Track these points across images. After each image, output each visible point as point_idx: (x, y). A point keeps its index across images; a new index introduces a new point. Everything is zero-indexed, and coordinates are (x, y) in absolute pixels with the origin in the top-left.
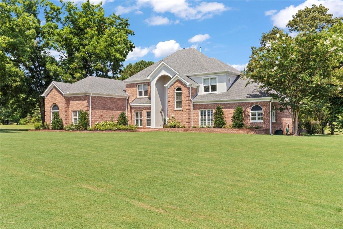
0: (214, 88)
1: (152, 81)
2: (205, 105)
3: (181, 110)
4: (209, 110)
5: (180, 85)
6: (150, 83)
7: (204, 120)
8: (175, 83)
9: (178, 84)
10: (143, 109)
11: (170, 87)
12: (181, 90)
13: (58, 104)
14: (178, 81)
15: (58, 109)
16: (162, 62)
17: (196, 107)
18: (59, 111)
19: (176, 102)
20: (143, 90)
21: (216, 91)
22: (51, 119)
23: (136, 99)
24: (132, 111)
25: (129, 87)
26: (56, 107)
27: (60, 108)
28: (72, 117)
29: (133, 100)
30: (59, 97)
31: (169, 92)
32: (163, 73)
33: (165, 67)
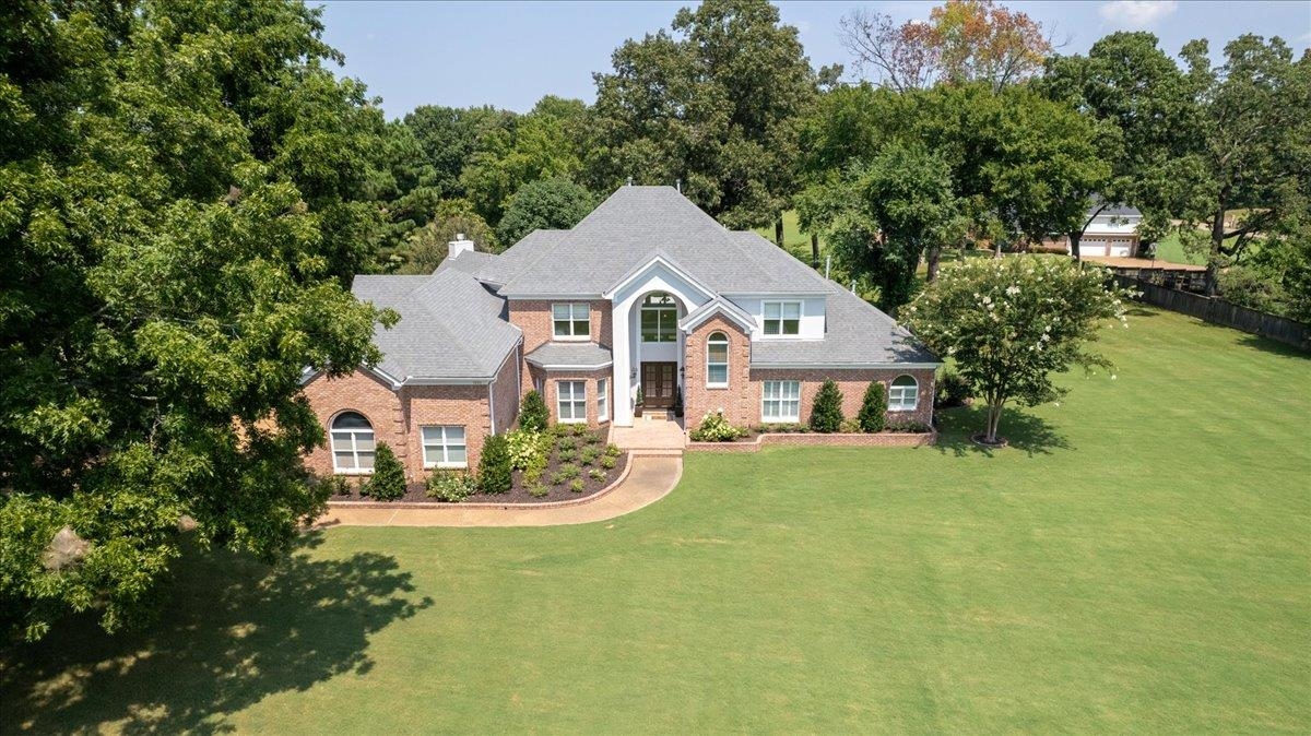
0: (792, 327)
1: (617, 304)
3: (726, 388)
4: (787, 381)
6: (611, 309)
7: (771, 405)
8: (709, 321)
9: (718, 325)
10: (588, 376)
11: (694, 330)
12: (726, 339)
13: (363, 410)
14: (719, 315)
15: (368, 424)
16: (658, 258)
17: (755, 375)
18: (369, 431)
19: (710, 367)
20: (572, 320)
21: (796, 332)
22: (334, 455)
23: (551, 344)
24: (549, 381)
25: (521, 310)
26: (354, 420)
27: (375, 424)
28: (419, 445)
29: (536, 345)
30: (369, 391)
31: (689, 343)
32: (656, 284)
33: (660, 270)
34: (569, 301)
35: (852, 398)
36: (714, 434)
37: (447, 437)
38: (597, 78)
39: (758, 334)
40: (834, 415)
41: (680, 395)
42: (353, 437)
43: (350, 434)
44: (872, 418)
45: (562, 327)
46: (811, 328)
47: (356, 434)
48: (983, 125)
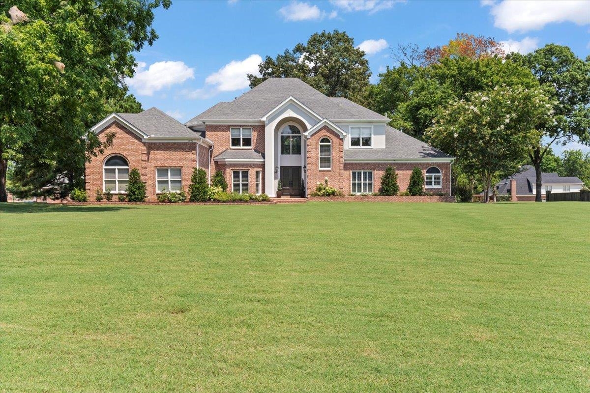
0: (367, 142)
1: (268, 124)
2: (361, 164)
3: (330, 171)
4: (365, 171)
5: (328, 134)
6: (264, 127)
7: (357, 185)
8: (320, 130)
9: (325, 133)
10: (251, 167)
11: (312, 136)
12: (330, 142)
13: (125, 154)
14: (325, 128)
15: (126, 163)
16: (291, 98)
17: (347, 166)
18: (127, 167)
19: (321, 158)
20: (241, 137)
21: (369, 145)
22: (104, 183)
23: (229, 150)
24: (228, 170)
25: (212, 131)
26: (117, 161)
27: (131, 163)
28: (154, 179)
29: (221, 151)
30: (129, 142)
31: (309, 143)
32: (290, 113)
33: (292, 106)
34: (240, 126)
35: (403, 179)
36: (324, 192)
37: (171, 176)
38: (250, 77)
39: (347, 145)
40: (393, 185)
41: (303, 184)
42: (117, 171)
43: (115, 169)
44: (415, 188)
45: (236, 142)
46: (378, 142)
47: (118, 169)
48: (471, 69)
